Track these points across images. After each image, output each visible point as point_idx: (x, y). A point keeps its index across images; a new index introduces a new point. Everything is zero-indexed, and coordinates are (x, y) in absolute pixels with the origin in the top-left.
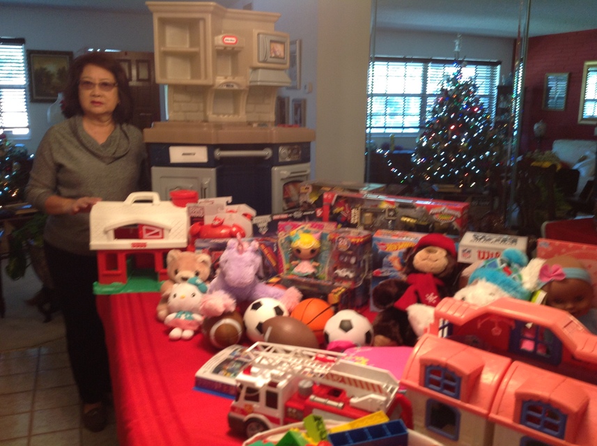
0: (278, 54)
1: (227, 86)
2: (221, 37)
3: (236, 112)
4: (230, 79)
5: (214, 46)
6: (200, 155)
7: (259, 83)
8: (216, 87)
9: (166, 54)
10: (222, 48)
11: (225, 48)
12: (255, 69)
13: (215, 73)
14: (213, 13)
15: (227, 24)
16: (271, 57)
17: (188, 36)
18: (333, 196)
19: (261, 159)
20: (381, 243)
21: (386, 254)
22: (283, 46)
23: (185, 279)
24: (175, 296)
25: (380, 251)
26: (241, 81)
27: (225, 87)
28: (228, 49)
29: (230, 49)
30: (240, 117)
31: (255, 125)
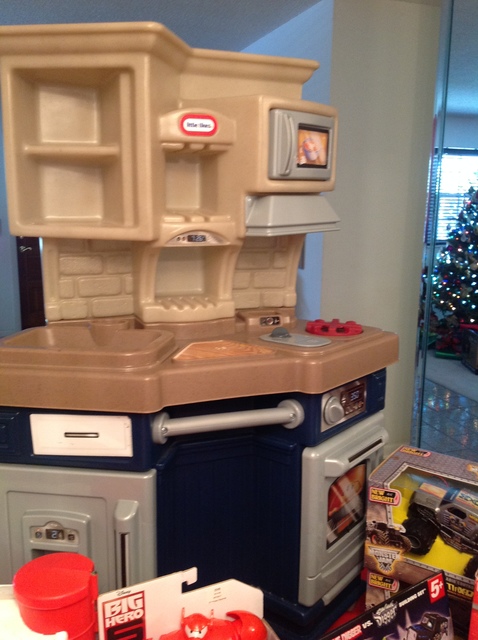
0: (313, 156)
1: (190, 239)
2: (175, 116)
3: (210, 292)
4: (197, 223)
5: (156, 141)
7: (269, 233)
8: (162, 243)
9: (40, 161)
10: (179, 146)
11: (187, 144)
12: (259, 196)
13: (161, 208)
14: (155, 54)
15: (192, 86)
16: (299, 166)
17: (95, 115)
19: (277, 428)
22: (324, 137)
26: (224, 226)
27: (185, 243)
28: (194, 147)
29: (201, 147)
30: (220, 305)
31: (252, 321)
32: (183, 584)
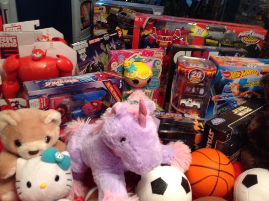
32: (35, 26)
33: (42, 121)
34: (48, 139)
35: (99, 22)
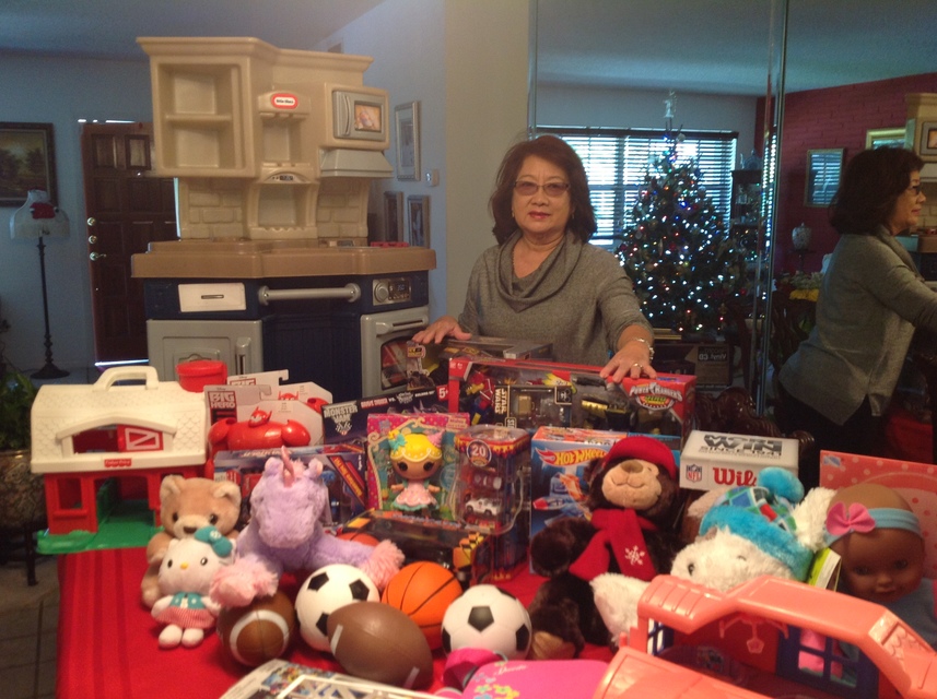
0: (369, 124)
1: (282, 178)
2: (269, 95)
3: (300, 222)
4: (286, 167)
5: (256, 112)
6: (233, 297)
7: (336, 174)
8: (262, 180)
9: (175, 126)
10: (272, 115)
11: (277, 114)
12: (330, 149)
13: (261, 156)
14: (255, 56)
15: (281, 74)
16: (357, 129)
17: (213, 94)
18: (465, 365)
19: (343, 301)
20: (546, 451)
21: (555, 471)
22: (377, 111)
23: (190, 531)
24: (170, 564)
25: (545, 464)
26: (307, 170)
27: (278, 181)
28: (282, 116)
29: (287, 116)
30: (306, 229)
31: (332, 244)
32: (280, 379)
33: (211, 494)
34: (214, 520)
35: (416, 374)
